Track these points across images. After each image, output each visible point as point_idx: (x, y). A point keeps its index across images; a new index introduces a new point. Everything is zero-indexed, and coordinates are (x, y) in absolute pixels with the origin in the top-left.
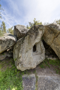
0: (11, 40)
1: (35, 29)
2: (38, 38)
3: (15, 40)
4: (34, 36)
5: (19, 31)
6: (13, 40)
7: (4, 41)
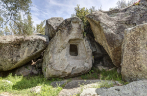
0: (40, 40)
1: (66, 23)
2: (72, 33)
3: (45, 41)
4: (66, 31)
5: (52, 27)
6: (44, 41)
7: (32, 41)
